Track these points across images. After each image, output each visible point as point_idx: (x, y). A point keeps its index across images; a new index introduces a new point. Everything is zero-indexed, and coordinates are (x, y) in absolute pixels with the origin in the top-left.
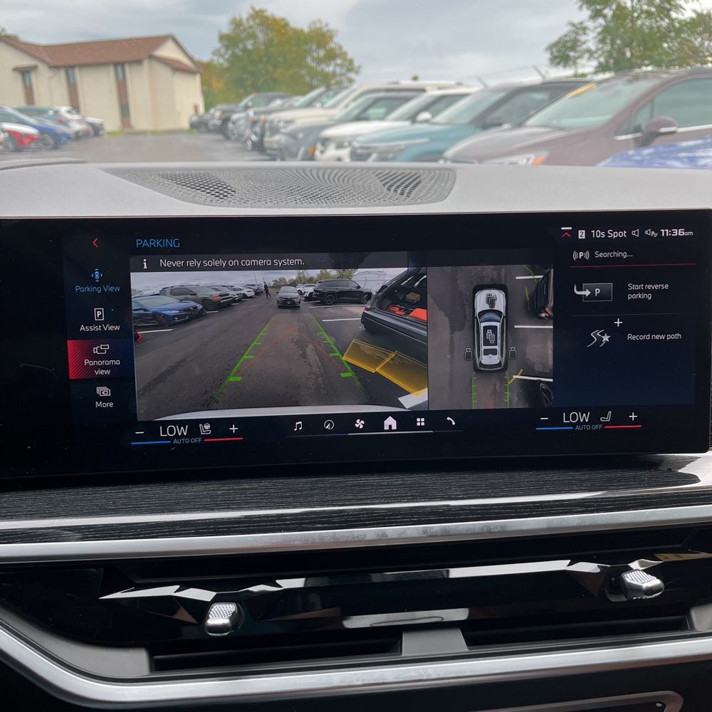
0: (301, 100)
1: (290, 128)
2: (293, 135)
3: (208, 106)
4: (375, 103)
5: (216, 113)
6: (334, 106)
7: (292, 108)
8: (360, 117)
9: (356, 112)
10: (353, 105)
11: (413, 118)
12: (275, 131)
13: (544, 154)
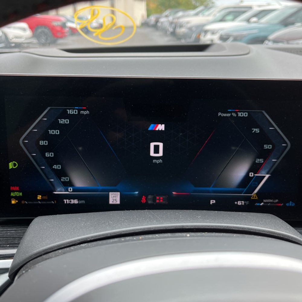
0: (192, 12)
1: (189, 25)
2: (190, 29)
3: (148, 16)
4: (229, 13)
5: (153, 19)
6: (209, 15)
7: (188, 16)
8: (222, 20)
9: (220, 18)
11: (248, 20)
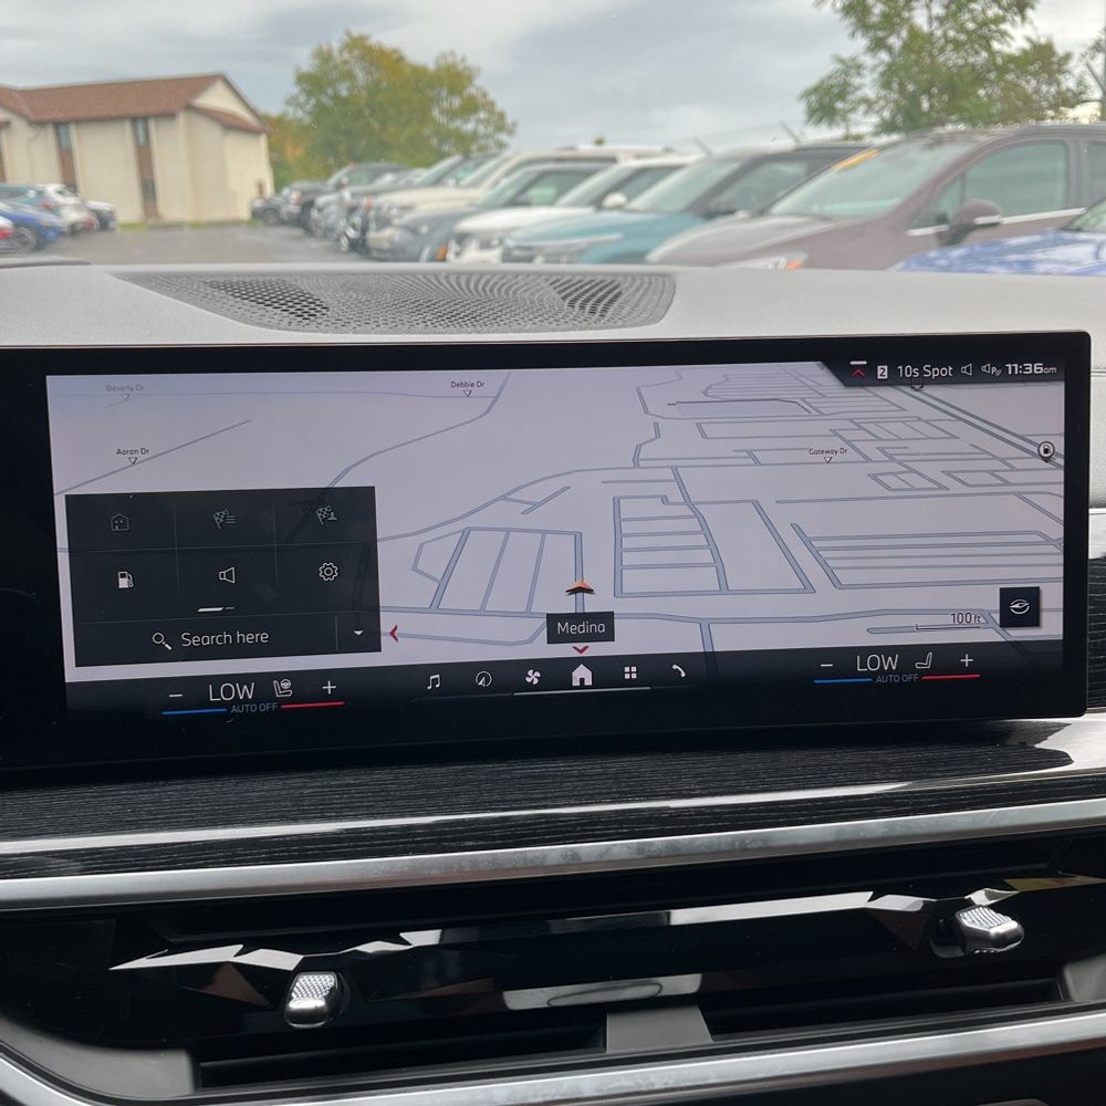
0: (424, 174)
1: (408, 217)
2: (412, 229)
3: (279, 185)
4: (540, 179)
5: (292, 195)
6: (475, 184)
7: (409, 186)
8: (516, 202)
9: (510, 193)
10: (504, 182)
11: (597, 203)
12: (384, 222)
13: (801, 257)
